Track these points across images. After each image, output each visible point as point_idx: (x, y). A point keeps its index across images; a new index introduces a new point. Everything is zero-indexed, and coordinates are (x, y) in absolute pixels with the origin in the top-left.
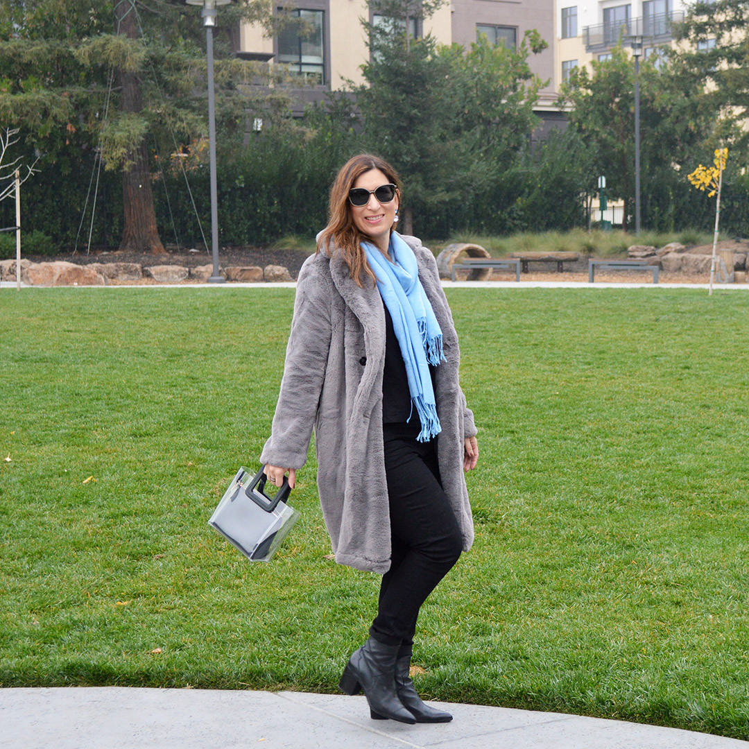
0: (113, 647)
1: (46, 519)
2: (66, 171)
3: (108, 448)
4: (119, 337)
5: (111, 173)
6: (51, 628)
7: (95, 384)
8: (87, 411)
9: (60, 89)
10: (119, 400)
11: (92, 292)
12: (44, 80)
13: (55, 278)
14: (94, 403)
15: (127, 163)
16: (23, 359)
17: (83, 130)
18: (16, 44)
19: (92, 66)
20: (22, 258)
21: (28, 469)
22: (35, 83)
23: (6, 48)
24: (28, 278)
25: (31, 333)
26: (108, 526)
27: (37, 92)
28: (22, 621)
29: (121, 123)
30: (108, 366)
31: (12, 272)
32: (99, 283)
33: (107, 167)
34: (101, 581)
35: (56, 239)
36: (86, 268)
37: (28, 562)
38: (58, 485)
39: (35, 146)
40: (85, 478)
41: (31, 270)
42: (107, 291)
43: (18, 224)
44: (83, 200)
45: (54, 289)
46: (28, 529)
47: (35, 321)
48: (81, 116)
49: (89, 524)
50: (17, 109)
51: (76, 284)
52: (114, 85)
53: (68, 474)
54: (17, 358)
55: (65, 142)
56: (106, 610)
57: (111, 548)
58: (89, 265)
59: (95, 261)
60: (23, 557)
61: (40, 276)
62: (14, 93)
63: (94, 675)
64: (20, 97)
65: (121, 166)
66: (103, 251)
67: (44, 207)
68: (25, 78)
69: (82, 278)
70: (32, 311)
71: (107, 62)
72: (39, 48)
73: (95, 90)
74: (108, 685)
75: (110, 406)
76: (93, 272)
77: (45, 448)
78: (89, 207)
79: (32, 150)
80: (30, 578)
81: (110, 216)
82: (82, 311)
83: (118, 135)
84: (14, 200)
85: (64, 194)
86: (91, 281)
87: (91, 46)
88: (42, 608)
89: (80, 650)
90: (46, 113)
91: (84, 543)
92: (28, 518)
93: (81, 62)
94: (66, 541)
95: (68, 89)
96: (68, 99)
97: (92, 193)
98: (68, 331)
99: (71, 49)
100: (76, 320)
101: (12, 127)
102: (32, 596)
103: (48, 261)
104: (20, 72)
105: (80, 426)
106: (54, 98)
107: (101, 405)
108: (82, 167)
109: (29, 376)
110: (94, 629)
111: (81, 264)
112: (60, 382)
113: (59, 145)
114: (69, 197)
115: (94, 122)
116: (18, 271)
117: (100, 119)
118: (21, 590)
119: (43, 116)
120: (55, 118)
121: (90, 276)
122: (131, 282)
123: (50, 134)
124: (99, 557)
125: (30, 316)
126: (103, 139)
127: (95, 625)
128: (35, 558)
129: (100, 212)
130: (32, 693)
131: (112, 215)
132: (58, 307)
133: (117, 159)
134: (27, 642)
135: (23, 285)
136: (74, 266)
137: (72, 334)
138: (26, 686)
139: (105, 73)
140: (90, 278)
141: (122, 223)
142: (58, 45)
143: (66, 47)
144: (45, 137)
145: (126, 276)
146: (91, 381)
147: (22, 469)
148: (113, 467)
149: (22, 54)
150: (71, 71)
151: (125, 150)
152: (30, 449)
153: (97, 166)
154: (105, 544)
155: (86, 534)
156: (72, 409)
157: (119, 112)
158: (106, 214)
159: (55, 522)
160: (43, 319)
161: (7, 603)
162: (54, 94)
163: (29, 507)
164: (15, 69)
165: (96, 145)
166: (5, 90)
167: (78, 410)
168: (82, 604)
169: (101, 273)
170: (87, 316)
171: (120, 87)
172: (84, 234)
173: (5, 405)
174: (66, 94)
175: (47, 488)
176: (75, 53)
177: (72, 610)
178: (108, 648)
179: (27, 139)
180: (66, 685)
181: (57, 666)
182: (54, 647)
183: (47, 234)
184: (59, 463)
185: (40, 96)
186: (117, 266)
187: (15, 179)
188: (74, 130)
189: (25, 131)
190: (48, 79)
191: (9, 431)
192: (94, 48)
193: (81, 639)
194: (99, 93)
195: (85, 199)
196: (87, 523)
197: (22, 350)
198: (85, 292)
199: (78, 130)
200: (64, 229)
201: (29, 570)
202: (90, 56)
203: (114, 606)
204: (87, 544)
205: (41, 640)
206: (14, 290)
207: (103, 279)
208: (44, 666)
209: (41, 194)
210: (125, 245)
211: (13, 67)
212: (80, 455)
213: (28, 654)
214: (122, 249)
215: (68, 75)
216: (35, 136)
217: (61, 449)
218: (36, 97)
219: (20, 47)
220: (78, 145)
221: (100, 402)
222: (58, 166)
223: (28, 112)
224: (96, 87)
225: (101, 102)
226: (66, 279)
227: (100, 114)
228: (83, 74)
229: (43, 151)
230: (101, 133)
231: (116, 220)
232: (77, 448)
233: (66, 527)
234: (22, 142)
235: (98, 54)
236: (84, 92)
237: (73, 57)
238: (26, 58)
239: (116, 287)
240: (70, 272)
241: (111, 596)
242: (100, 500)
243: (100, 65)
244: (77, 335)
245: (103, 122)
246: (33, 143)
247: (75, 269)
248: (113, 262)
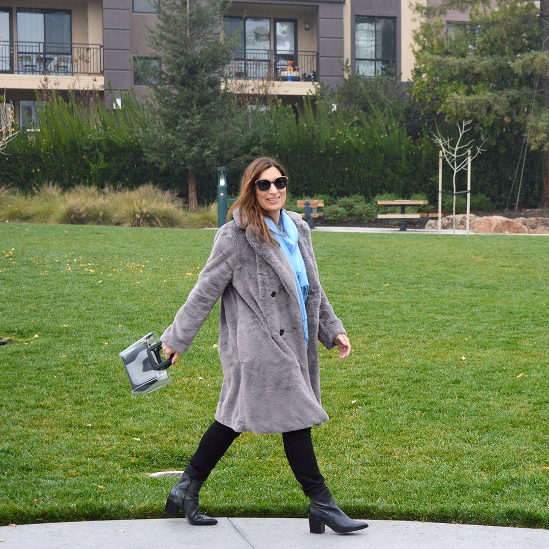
0: (541, 500)
1: (491, 403)
2: (502, 151)
3: (534, 352)
4: (539, 271)
5: (535, 152)
6: (496, 483)
7: (523, 305)
8: (518, 325)
9: (500, 92)
10: (541, 318)
11: (519, 238)
12: (489, 85)
13: (493, 228)
14: (523, 319)
15: (546, 145)
16: (472, 286)
17: (515, 121)
18: (470, 59)
19: (524, 74)
20: (470, 213)
21: (478, 366)
22: (483, 87)
23: (463, 63)
24: (473, 228)
25: (477, 268)
26: (535, 410)
27: (484, 94)
28: (475, 476)
29: (543, 116)
30: (532, 293)
31: (462, 223)
32: (524, 232)
33: (532, 148)
34: (531, 451)
35: (493, 200)
36: (515, 221)
37: (478, 434)
38: (498, 378)
39: (481, 133)
40: (518, 374)
41: (476, 222)
42: (530, 238)
43: (469, 188)
44: (513, 171)
45: (492, 236)
46: (478, 409)
47: (480, 259)
48: (514, 111)
49: (522, 408)
50: (470, 106)
51: (507, 232)
52: (539, 87)
53: (506, 370)
54: (468, 285)
55: (502, 130)
56: (535, 472)
57: (538, 426)
58: (517, 219)
59: (521, 216)
60: (475, 430)
61: (482, 226)
62: (468, 94)
63: (528, 519)
64: (472, 98)
65: (542, 146)
66: (527, 209)
67: (486, 177)
68: (476, 84)
69: (512, 228)
70: (477, 252)
71: (534, 71)
72: (486, 62)
73: (525, 92)
74: (538, 528)
75: (535, 322)
76: (520, 224)
77: (489, 351)
78: (518, 177)
79: (479, 135)
80: (480, 445)
81: (533, 183)
82: (513, 252)
83: (540, 124)
84: (467, 172)
85: (500, 168)
86: (518, 230)
87: (523, 60)
88: (489, 468)
89: (517, 500)
90: (489, 109)
91: (518, 421)
92: (478, 402)
93: (516, 71)
94: (506, 420)
95: (506, 91)
96: (505, 99)
97: (521, 166)
98: (503, 267)
99: (509, 62)
100: (508, 259)
101: (466, 119)
102: (482, 459)
103: (487, 215)
104: (473, 80)
105: (514, 336)
106: (496, 98)
107: (528, 321)
108: (514, 148)
109: (477, 298)
110: (527, 486)
111: (511, 218)
112: (499, 303)
113: (498, 132)
114: (504, 169)
115: (523, 115)
116: (468, 222)
117: (528, 113)
118: (474, 453)
119: (488, 111)
120: (496, 113)
121: (517, 227)
122: (547, 232)
123: (492, 124)
124: (529, 432)
125: (476, 255)
126: (530, 127)
127: (527, 482)
128: (484, 431)
129: (526, 180)
130: (484, 529)
131: (534, 183)
132: (496, 249)
133: (539, 141)
134: (479, 492)
135: (471, 233)
136: (505, 219)
137: (506, 269)
138: (479, 524)
139: (532, 79)
140: (518, 228)
141: (541, 188)
142: (500, 60)
143: (505, 61)
144: (488, 126)
145: (543, 227)
146: (520, 303)
147: (473, 366)
148: (538, 367)
149: (474, 67)
150: (508, 78)
151: (545, 135)
152: (478, 351)
153: (525, 147)
154: (534, 423)
155: (519, 415)
156: (507, 323)
157: (542, 108)
158: (530, 182)
159: (498, 405)
160: (485, 258)
161: (464, 462)
162: (496, 95)
163: (479, 394)
164: (469, 77)
165: (524, 131)
166: (462, 93)
167: (512, 324)
168: (517, 466)
169: (525, 224)
170: (516, 256)
171: (543, 90)
172: (514, 196)
173: (460, 319)
174: (504, 95)
175: (492, 380)
176: (512, 65)
177: (511, 470)
178: (537, 500)
179: (476, 127)
180: (508, 525)
181: (502, 511)
182: (499, 497)
183: (487, 196)
184: (499, 362)
185: (486, 97)
186: (536, 219)
187: (468, 156)
188: (509, 121)
189: (475, 122)
190: (491, 84)
191: (464, 338)
192: (525, 62)
193: (518, 492)
194: (528, 94)
195: (515, 171)
196: (520, 407)
197: (471, 279)
198: (514, 238)
199: (512, 120)
200: (500, 193)
201: (480, 439)
202: (522, 67)
203: (541, 469)
204: (520, 422)
205: (489, 491)
206: (464, 236)
207: (527, 229)
208: (492, 510)
209: (484, 167)
210: (543, 204)
211: (468, 76)
212: (514, 357)
213: (481, 501)
214: (541, 208)
215: (506, 81)
216: (482, 126)
217: (500, 352)
218: (483, 98)
219: (473, 61)
220: (512, 132)
221: (527, 319)
222: (496, 147)
223: (477, 108)
224: (525, 89)
225: (529, 100)
226: (501, 229)
227: (528, 109)
228: (516, 80)
229: (486, 136)
230: (528, 123)
231: (537, 186)
232: (512, 352)
233: (505, 409)
234: (472, 130)
235: (528, 65)
236: (517, 93)
237: (510, 68)
238: (477, 70)
239: (536, 235)
240: (503, 224)
241: (539, 462)
242: (529, 391)
243: (529, 73)
244: (510, 269)
245: (530, 115)
246: (480, 131)
247: (507, 222)
248: (534, 217)
